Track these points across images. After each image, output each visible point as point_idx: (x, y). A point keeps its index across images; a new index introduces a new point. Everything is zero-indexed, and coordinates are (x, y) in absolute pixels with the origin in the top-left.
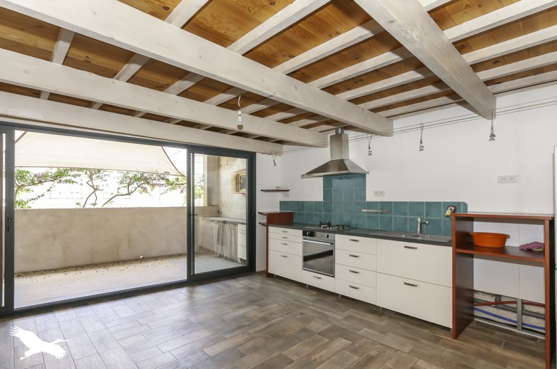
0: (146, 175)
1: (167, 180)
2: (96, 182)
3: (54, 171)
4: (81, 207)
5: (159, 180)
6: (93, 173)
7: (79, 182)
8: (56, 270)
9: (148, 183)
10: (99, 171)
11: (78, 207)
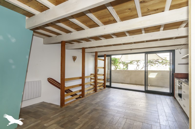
0: (151, 61)
1: (159, 62)
2: (139, 64)
3: (130, 62)
4: (135, 70)
5: (156, 62)
6: (138, 61)
7: (135, 64)
8: (128, 84)
9: (153, 63)
10: (139, 61)
11: (134, 70)
